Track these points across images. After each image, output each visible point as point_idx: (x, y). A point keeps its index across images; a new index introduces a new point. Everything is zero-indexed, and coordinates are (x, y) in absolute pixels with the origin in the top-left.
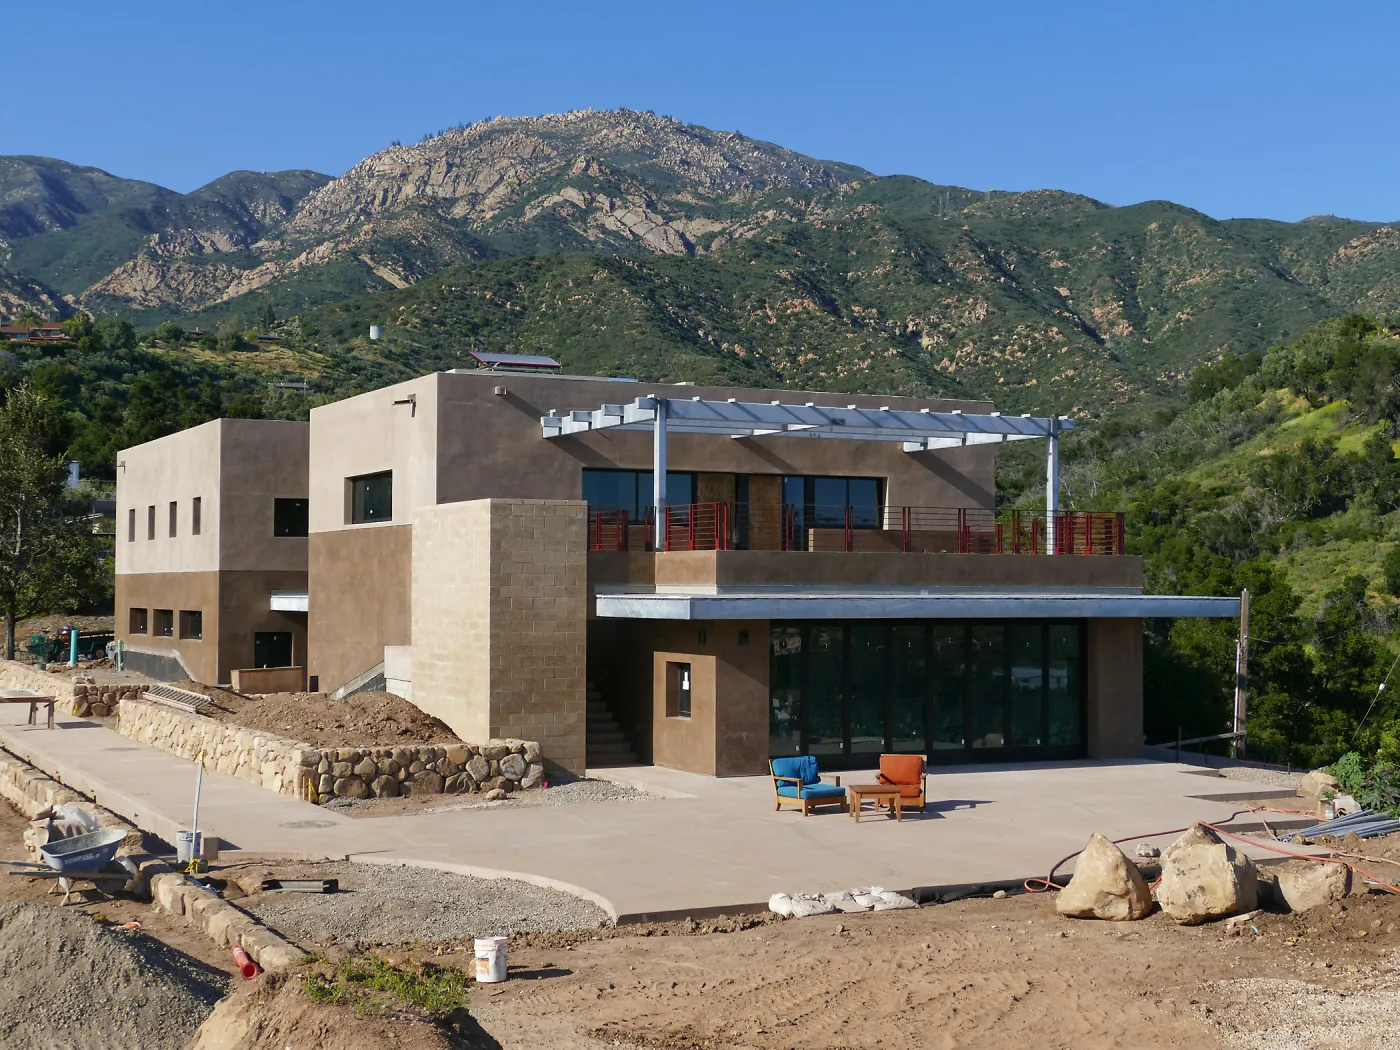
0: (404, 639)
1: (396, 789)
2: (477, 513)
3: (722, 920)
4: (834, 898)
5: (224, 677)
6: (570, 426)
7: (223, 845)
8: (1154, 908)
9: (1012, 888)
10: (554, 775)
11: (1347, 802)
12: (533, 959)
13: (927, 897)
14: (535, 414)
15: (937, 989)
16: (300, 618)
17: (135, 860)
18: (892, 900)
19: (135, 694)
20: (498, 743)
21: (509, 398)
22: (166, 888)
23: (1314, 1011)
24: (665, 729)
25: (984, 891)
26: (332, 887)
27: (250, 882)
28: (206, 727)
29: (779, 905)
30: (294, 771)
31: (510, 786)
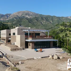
0: (16, 42)
1: (15, 50)
2: (19, 36)
3: (32, 59)
4: (38, 58)
5: (6, 43)
6: (24, 31)
7: (7, 54)
8: (53, 58)
9: (46, 57)
10: (23, 49)
11: (63, 51)
12: (22, 62)
13: (42, 58)
14: (22, 30)
15: (43, 64)
16: (10, 40)
17: (2, 55)
18: (40, 58)
19: (2, 44)
20: (21, 48)
21: (21, 29)
22: (4, 57)
23: (61, 66)
24: (29, 47)
25: (45, 57)
26: (12, 57)
27: (8, 57)
28: (5, 46)
29: (35, 58)
30: (10, 49)
31: (21, 50)
